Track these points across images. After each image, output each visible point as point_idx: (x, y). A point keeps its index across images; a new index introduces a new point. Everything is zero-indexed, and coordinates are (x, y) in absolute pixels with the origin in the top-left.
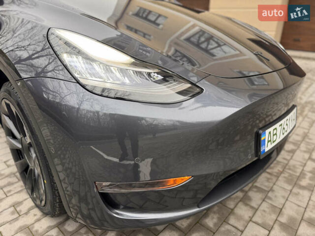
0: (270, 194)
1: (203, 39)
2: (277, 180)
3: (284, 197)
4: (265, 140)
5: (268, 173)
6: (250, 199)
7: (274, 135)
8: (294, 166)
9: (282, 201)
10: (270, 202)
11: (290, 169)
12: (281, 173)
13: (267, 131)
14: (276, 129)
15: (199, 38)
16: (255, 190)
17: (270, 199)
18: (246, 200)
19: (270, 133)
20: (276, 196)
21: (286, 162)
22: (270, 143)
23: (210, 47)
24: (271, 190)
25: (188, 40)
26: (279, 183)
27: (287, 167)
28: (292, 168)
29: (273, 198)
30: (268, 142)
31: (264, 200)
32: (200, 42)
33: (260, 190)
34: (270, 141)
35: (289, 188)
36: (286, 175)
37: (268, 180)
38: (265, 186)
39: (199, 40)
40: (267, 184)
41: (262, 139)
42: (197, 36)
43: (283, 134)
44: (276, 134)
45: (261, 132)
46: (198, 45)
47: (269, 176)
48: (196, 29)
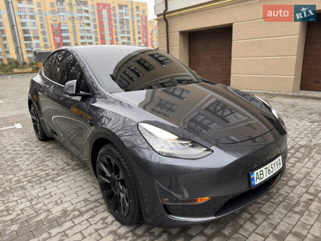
0: (270, 216)
1: (219, 108)
2: (277, 207)
3: (280, 218)
4: (254, 177)
5: (271, 202)
6: (255, 219)
7: (261, 175)
8: (293, 198)
9: (278, 221)
10: (269, 221)
11: (289, 200)
12: (282, 202)
13: (255, 173)
14: (262, 171)
15: (216, 106)
16: (260, 213)
17: (270, 219)
18: (252, 219)
19: (257, 173)
20: (274, 218)
21: (286, 194)
22: (258, 180)
23: (225, 114)
24: (272, 213)
25: (207, 109)
26: (278, 209)
27: (287, 198)
28: (290, 199)
29: (272, 219)
30: (257, 179)
31: (265, 220)
32: (217, 110)
33: (263, 213)
34: (258, 178)
35: (285, 212)
36: (285, 204)
37: (270, 207)
38: (268, 211)
39: (216, 108)
40: (269, 209)
41: (252, 177)
42: (214, 105)
43: (269, 174)
44: (263, 174)
45: (250, 173)
46: (215, 113)
47: (271, 204)
48: (213, 100)
